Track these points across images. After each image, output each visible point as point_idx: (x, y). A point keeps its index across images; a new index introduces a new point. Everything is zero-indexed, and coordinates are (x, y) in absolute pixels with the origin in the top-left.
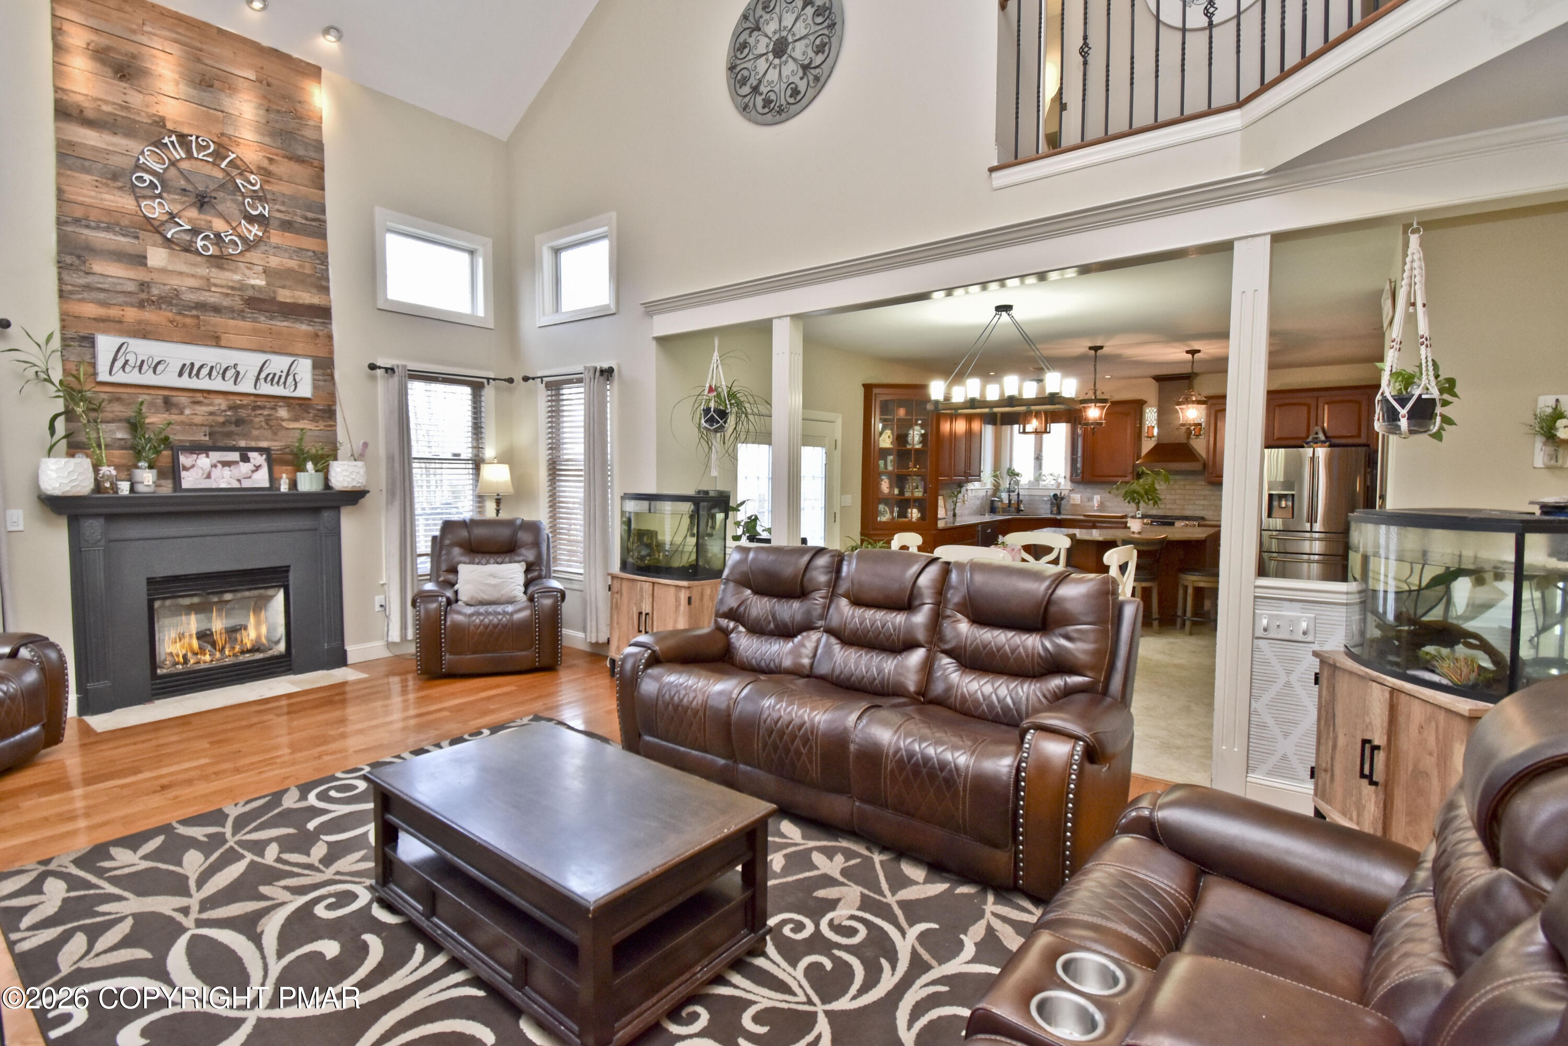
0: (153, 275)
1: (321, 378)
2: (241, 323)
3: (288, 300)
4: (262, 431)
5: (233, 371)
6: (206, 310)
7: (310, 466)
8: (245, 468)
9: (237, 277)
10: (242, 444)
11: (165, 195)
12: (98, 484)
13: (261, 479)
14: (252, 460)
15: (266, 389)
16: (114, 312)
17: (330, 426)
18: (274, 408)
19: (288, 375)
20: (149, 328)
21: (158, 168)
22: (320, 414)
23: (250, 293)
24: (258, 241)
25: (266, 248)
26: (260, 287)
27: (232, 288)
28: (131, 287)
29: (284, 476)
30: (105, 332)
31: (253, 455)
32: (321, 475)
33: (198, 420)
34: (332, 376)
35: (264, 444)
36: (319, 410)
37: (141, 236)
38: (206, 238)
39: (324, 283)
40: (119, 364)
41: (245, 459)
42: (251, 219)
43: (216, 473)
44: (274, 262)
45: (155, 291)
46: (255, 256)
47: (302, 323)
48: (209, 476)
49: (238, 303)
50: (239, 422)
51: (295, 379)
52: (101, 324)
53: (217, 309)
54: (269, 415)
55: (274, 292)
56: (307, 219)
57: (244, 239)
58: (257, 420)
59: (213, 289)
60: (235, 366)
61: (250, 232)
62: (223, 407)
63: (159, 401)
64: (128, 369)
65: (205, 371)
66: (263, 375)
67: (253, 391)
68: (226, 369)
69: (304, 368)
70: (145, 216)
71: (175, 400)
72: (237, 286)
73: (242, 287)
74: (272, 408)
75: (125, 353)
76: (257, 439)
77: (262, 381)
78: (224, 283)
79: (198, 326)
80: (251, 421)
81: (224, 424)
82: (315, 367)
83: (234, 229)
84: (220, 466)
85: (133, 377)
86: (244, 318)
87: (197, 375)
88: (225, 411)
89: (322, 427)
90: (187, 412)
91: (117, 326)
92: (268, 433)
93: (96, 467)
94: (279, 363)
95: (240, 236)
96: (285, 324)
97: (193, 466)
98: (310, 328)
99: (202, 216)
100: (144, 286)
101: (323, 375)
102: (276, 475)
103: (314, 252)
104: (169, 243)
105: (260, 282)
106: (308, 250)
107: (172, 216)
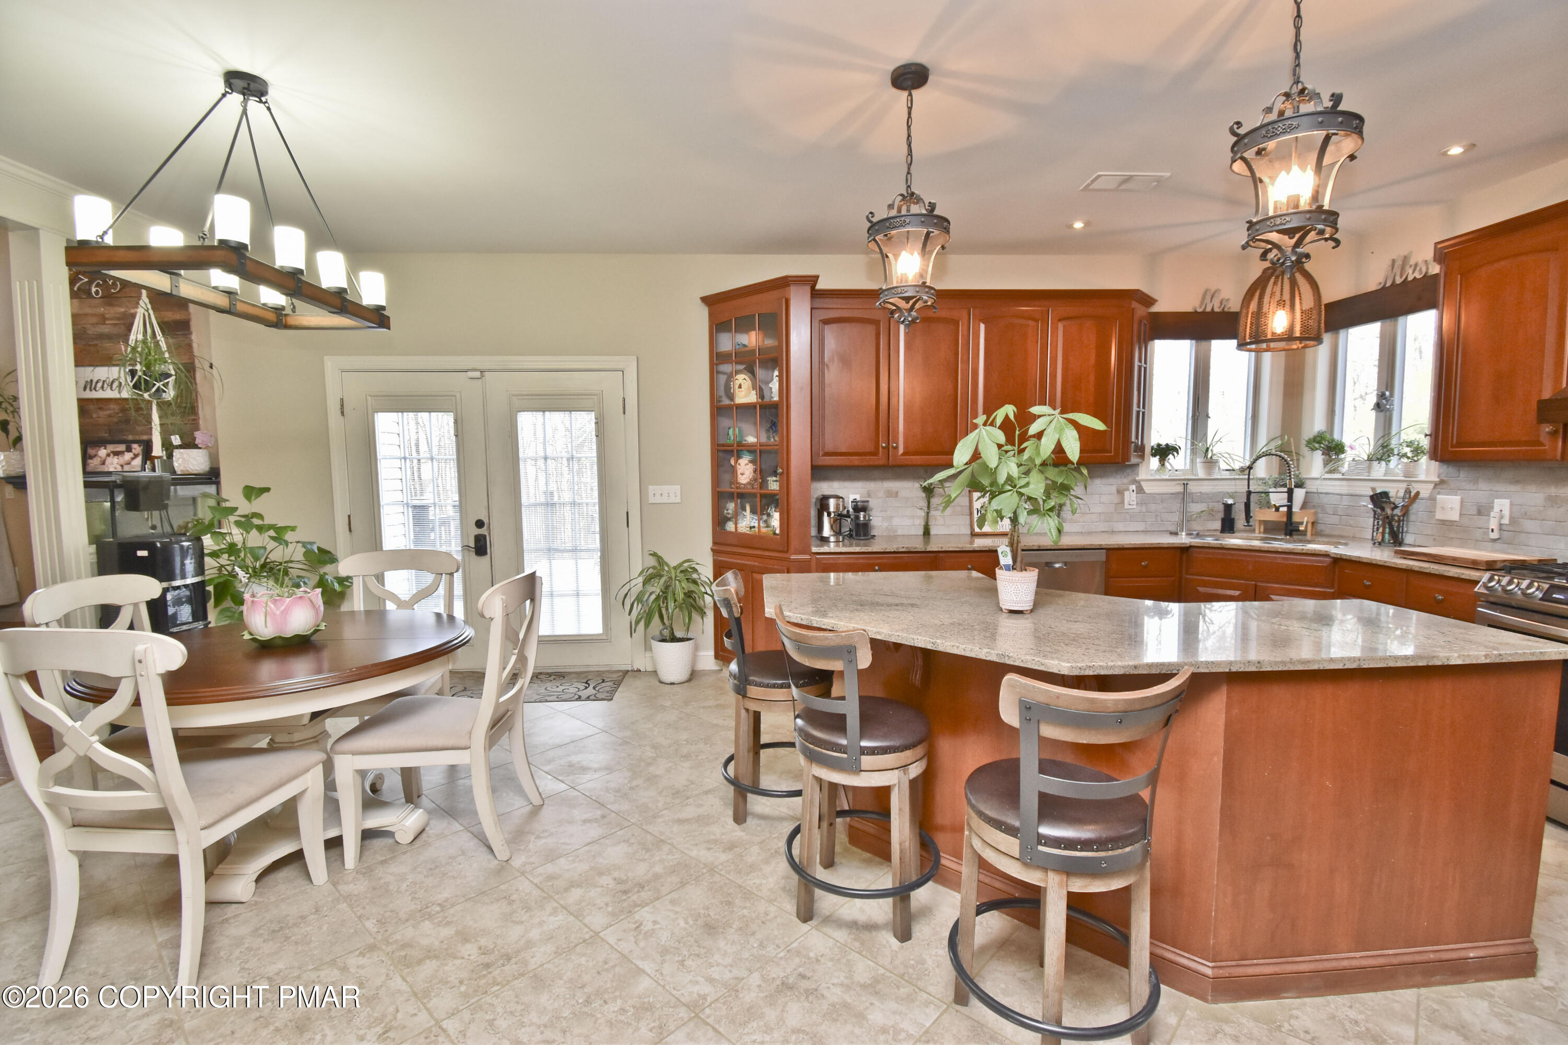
4: (144, 427)
5: (118, 382)
6: (103, 339)
8: (128, 456)
9: (122, 310)
10: (130, 438)
14: (133, 450)
17: (194, 420)
27: (118, 319)
31: (135, 446)
33: (101, 421)
34: (195, 378)
36: (184, 407)
38: (96, 285)
41: (129, 450)
43: (109, 460)
48: (103, 463)
49: (122, 330)
50: (127, 421)
53: (109, 337)
62: (115, 411)
65: (100, 385)
68: (113, 382)
72: (121, 316)
78: (112, 316)
79: (97, 352)
80: (136, 421)
81: (117, 423)
84: (112, 455)
87: (95, 389)
88: (118, 413)
89: (187, 422)
90: (94, 416)
97: (96, 455)
98: (176, 340)
104: (76, 295)
107: (77, 274)
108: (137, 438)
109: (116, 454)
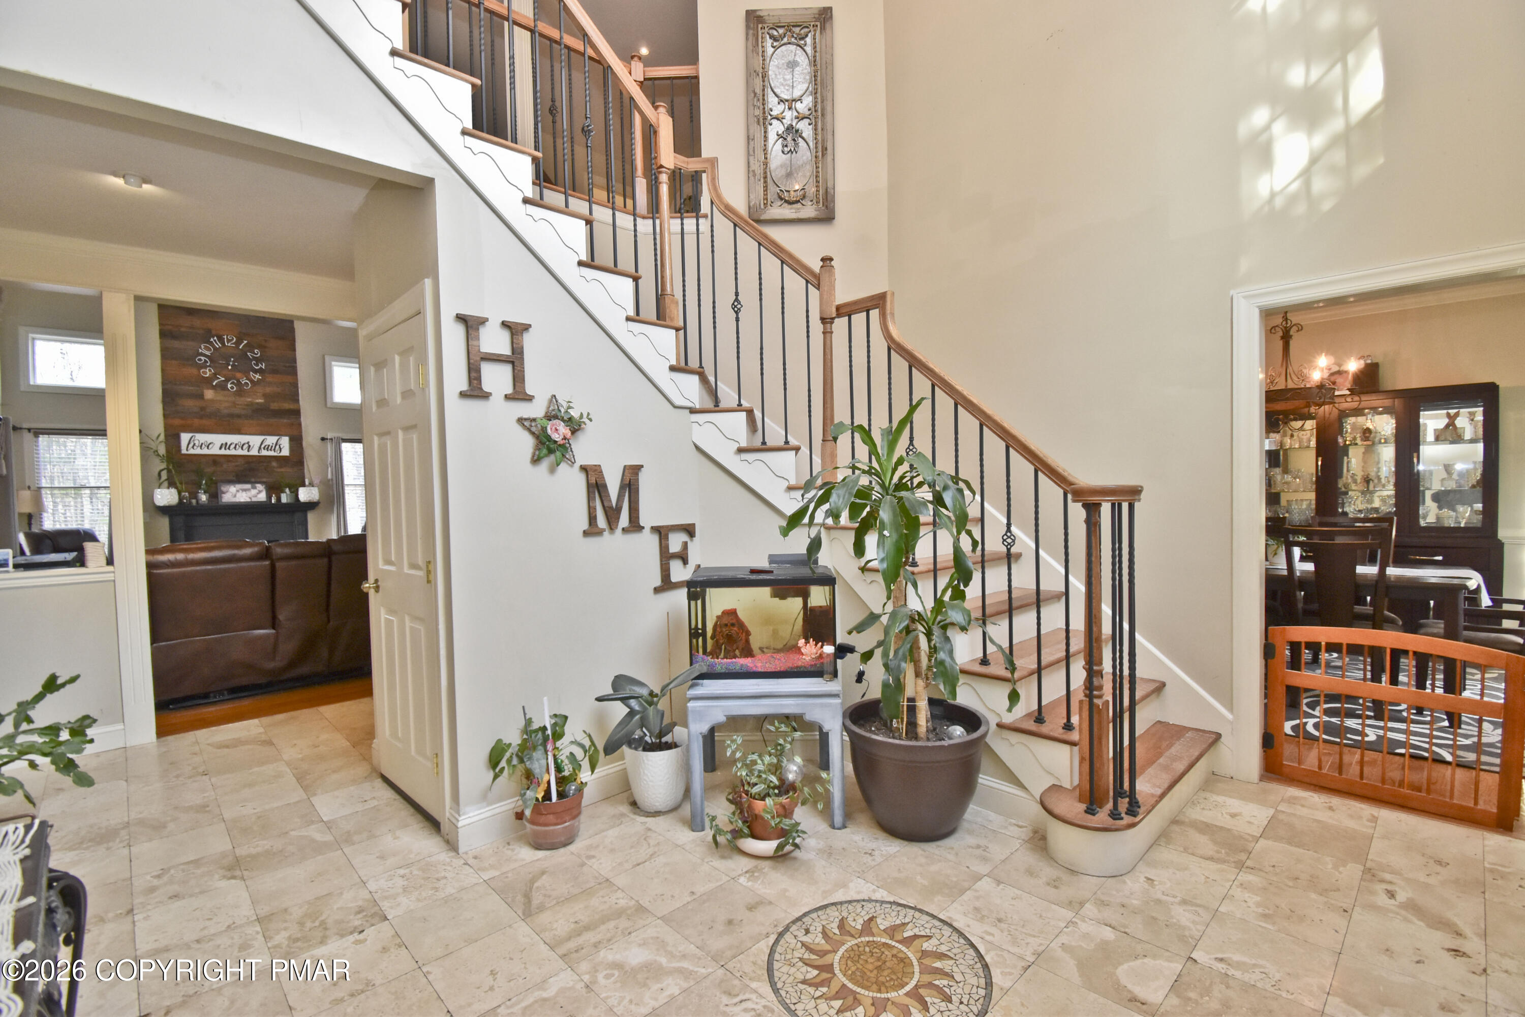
0: (207, 403)
1: (295, 446)
2: (251, 422)
3: (276, 408)
4: (263, 474)
7: (287, 490)
8: (254, 492)
9: (250, 400)
10: (253, 480)
12: (180, 500)
13: (262, 497)
15: (265, 453)
16: (188, 422)
17: (301, 470)
18: (269, 462)
19: (276, 445)
20: (205, 428)
21: (208, 353)
22: (295, 464)
23: (256, 406)
24: (260, 381)
25: (265, 384)
26: (261, 403)
27: (246, 405)
28: (197, 410)
29: (274, 495)
30: (185, 431)
32: (294, 494)
33: (229, 469)
34: (301, 444)
35: (264, 480)
36: (294, 462)
37: (201, 386)
38: (232, 383)
39: (296, 398)
40: (191, 445)
42: (256, 371)
43: (239, 495)
44: (268, 390)
45: (208, 411)
46: (258, 389)
47: (284, 418)
48: (235, 496)
49: (249, 412)
50: (251, 470)
51: (280, 447)
52: (183, 428)
53: (239, 416)
54: (267, 466)
55: (269, 405)
56: (286, 367)
57: (252, 381)
58: (261, 468)
59: (237, 407)
60: (248, 443)
61: (255, 377)
62: (243, 463)
63: (211, 462)
64: (195, 447)
65: (233, 446)
66: (263, 446)
67: (258, 455)
68: (244, 445)
69: (285, 441)
70: (203, 377)
71: (218, 461)
72: (249, 404)
73: (252, 404)
75: (194, 440)
76: (261, 477)
77: (262, 449)
78: (242, 403)
79: (229, 425)
80: (258, 469)
81: (243, 471)
82: (291, 440)
85: (198, 451)
86: (254, 419)
87: (229, 449)
88: (243, 465)
89: (295, 471)
90: (225, 466)
91: (190, 428)
92: (266, 474)
93: (179, 493)
94: (271, 440)
95: (250, 380)
96: (275, 419)
98: (289, 421)
100: (203, 409)
101: (296, 444)
102: (270, 495)
103: (290, 382)
104: (214, 388)
105: (261, 401)
106: (286, 382)
109: (245, 490)
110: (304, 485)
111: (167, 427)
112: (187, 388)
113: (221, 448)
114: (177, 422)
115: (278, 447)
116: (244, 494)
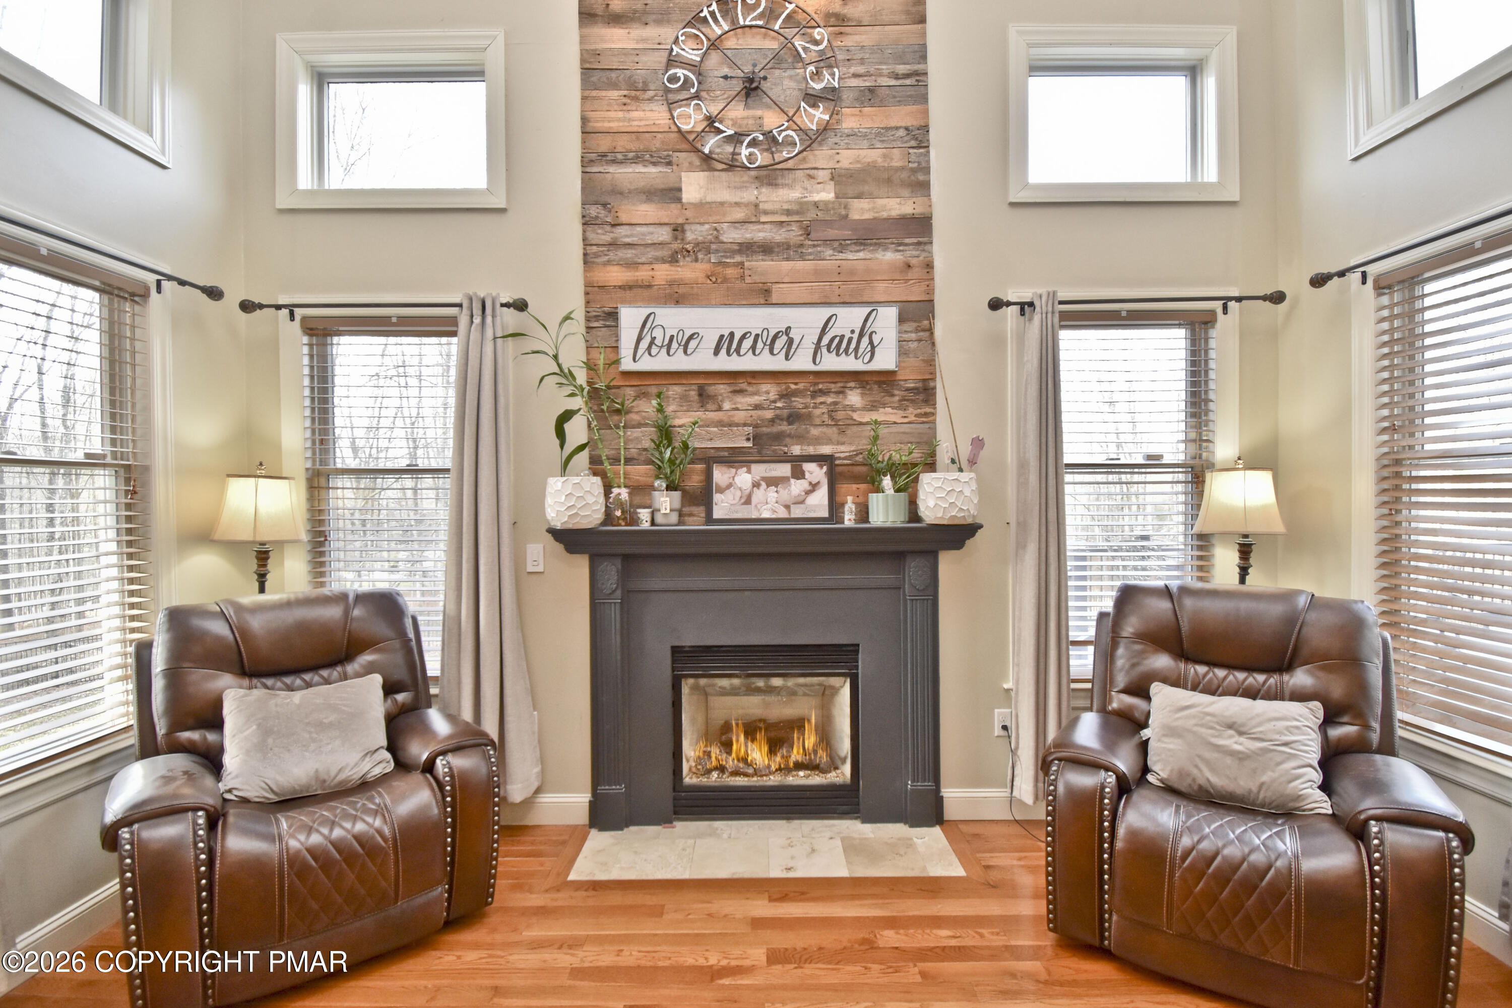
0: (689, 214)
1: (913, 336)
2: (800, 265)
3: (867, 216)
4: (824, 429)
5: (785, 338)
6: (754, 252)
7: (887, 482)
8: (797, 487)
9: (795, 194)
10: (796, 450)
11: (704, 94)
12: (608, 513)
14: (807, 475)
15: (831, 362)
16: (643, 274)
17: (926, 415)
18: (841, 392)
19: (861, 335)
20: (682, 290)
21: (695, 56)
22: (911, 395)
23: (811, 215)
24: (825, 129)
25: (836, 140)
26: (826, 203)
27: (788, 212)
28: (664, 234)
29: (850, 499)
30: (631, 302)
32: (904, 497)
33: (740, 416)
34: (930, 330)
35: (826, 450)
36: (908, 390)
37: (674, 160)
38: (753, 143)
39: (921, 177)
40: (644, 344)
41: (798, 474)
42: (813, 99)
43: (759, 495)
44: (848, 159)
45: (690, 236)
46: (822, 157)
47: (886, 250)
48: (748, 501)
49: (794, 234)
50: (793, 418)
51: (871, 342)
52: (628, 294)
53: (767, 249)
54: (835, 403)
55: (846, 207)
56: (897, 77)
57: (803, 132)
58: (817, 412)
59: (764, 219)
60: (789, 329)
61: (812, 118)
62: (772, 396)
63: (693, 394)
64: (654, 350)
65: (747, 343)
66: (825, 341)
67: (812, 368)
68: (776, 337)
69: (886, 322)
70: (679, 131)
71: (711, 390)
72: (794, 207)
73: (802, 207)
74: (838, 393)
75: (652, 329)
76: (817, 441)
77: (824, 350)
78: (777, 206)
79: (742, 277)
80: (809, 416)
81: (772, 421)
82: (903, 319)
83: (790, 119)
84: (764, 485)
85: (661, 362)
86: (802, 257)
87: (738, 350)
88: (775, 402)
89: (912, 418)
90: (727, 406)
91: (646, 293)
92: (832, 432)
93: (608, 489)
94: (848, 319)
95: (800, 130)
96: (861, 255)
97: (730, 486)
98: (898, 256)
99: (751, 113)
100: (678, 230)
101: (917, 330)
102: (839, 499)
103: (907, 129)
104: (707, 160)
105: (826, 194)
106: (897, 128)
107: (710, 120)
108: (811, 450)
109: (773, 482)
110: (931, 467)
111: (592, 290)
112: (640, 168)
113: (717, 352)
114: (615, 275)
115: (865, 341)
116: (772, 494)
